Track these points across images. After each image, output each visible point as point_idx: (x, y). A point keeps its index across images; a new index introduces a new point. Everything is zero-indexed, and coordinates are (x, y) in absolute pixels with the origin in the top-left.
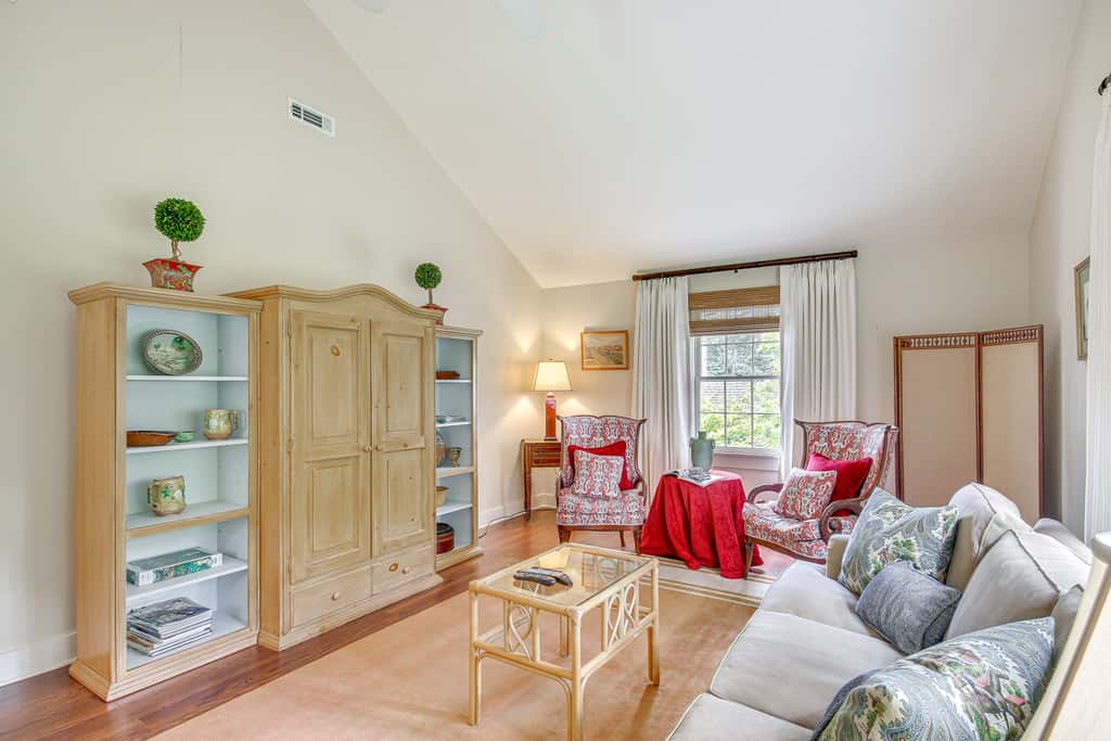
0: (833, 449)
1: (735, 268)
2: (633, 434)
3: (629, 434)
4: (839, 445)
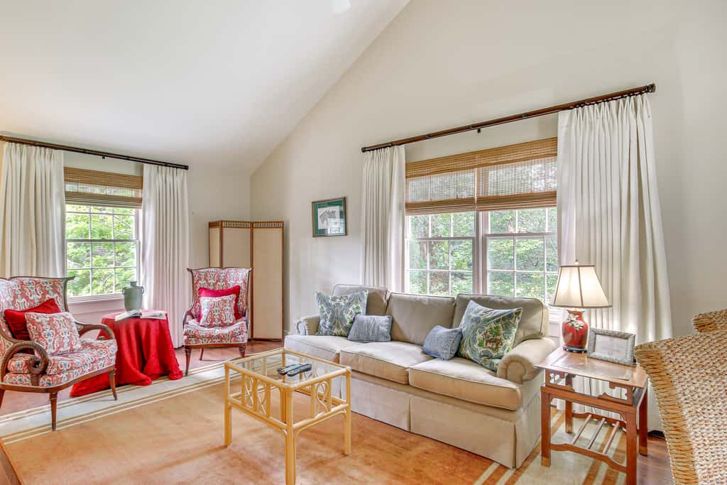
0: (209, 284)
1: (104, 155)
2: (61, 291)
3: (55, 291)
4: (212, 281)
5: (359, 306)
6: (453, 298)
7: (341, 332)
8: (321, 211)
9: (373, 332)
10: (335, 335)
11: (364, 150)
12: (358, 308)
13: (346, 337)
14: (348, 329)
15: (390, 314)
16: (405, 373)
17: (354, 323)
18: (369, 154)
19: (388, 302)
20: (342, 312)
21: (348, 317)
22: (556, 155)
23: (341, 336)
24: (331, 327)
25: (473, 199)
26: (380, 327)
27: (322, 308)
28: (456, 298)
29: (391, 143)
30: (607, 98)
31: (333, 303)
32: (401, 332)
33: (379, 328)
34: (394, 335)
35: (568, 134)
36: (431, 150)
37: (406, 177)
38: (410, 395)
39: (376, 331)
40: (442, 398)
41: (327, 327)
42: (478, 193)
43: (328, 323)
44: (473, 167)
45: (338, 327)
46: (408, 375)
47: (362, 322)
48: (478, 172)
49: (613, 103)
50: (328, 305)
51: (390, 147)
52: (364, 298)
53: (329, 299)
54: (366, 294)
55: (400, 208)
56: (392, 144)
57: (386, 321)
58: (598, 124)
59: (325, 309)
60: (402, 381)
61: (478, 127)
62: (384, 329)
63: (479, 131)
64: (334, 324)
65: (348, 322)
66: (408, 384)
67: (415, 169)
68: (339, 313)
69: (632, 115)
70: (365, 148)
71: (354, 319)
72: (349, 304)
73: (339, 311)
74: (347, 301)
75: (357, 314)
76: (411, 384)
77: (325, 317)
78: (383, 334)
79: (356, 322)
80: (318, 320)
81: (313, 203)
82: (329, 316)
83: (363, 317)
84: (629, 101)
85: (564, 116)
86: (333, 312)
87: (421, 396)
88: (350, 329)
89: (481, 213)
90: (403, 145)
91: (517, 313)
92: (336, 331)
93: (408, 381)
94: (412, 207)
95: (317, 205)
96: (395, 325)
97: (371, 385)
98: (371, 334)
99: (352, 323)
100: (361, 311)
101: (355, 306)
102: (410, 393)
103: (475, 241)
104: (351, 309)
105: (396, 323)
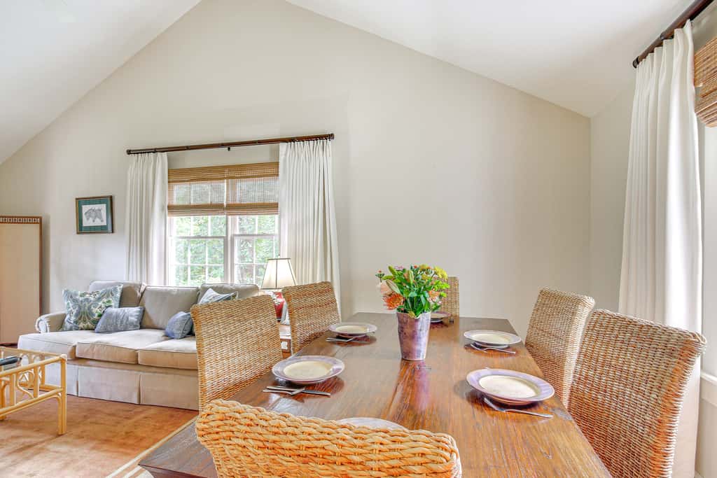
5: (111, 299)
6: (198, 288)
7: (88, 326)
8: (85, 208)
9: (122, 322)
10: (82, 329)
11: (129, 152)
12: (109, 301)
13: (93, 330)
14: (96, 322)
15: (143, 305)
16: (135, 354)
17: (103, 317)
18: (134, 157)
19: (142, 294)
20: (89, 308)
21: (96, 311)
22: (278, 175)
23: (88, 329)
24: (76, 322)
25: (223, 205)
26: (130, 318)
27: (68, 304)
28: (200, 287)
29: (155, 149)
30: (309, 138)
31: (81, 299)
32: (151, 320)
33: (128, 318)
34: (143, 323)
35: (285, 160)
36: (192, 160)
37: (169, 182)
38: (141, 373)
39: (125, 321)
40: (164, 370)
41: (72, 322)
42: (227, 200)
43: (73, 318)
44: (224, 178)
45: (85, 321)
46: (137, 356)
47: (111, 314)
48: (228, 183)
49: (311, 142)
50: (75, 301)
51: (154, 152)
52: (117, 292)
53: (76, 295)
54: (119, 289)
55: (163, 209)
56: (155, 151)
57: (137, 312)
58: (302, 157)
59: (71, 305)
60: (133, 361)
61: (229, 145)
62: (133, 319)
63: (229, 149)
64: (80, 319)
65: (97, 315)
66: (137, 364)
67: (176, 175)
68: (86, 308)
69: (321, 152)
70: (130, 151)
71: (104, 312)
72: (99, 299)
73: (87, 305)
74: (98, 296)
75: (107, 307)
76: (139, 363)
77: (71, 312)
78: (132, 324)
79: (105, 315)
80: (64, 316)
81: (77, 199)
82: (75, 311)
83: (115, 310)
84: (320, 142)
85: (283, 147)
86: (80, 308)
87: (150, 372)
88: (98, 322)
89: (230, 217)
90: (166, 153)
91: (234, 296)
92: (81, 325)
93: (137, 361)
94: (173, 209)
95: (80, 202)
96: (145, 314)
97: (107, 370)
98: (119, 325)
99: (100, 316)
100: (113, 304)
101: (105, 300)
102: (140, 371)
103: (225, 239)
104: (100, 303)
105: (147, 313)
